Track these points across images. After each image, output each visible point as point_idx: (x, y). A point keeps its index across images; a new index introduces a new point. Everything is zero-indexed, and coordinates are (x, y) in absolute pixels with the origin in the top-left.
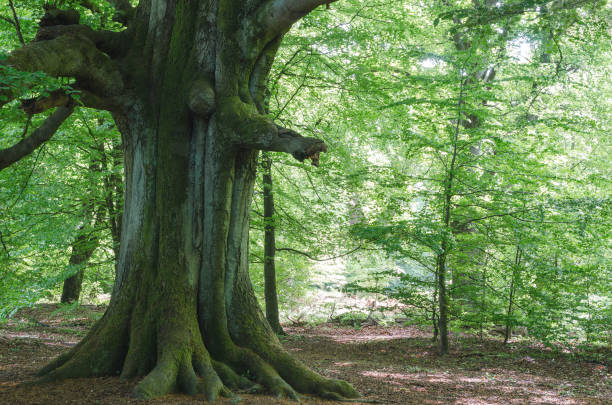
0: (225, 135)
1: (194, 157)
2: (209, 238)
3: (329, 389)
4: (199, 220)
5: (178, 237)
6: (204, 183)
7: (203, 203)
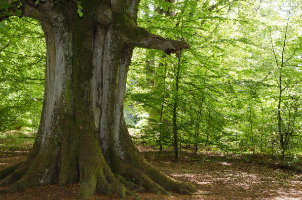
0: (119, 38)
1: (97, 51)
2: (106, 99)
3: (183, 188)
4: (100, 89)
5: (89, 99)
6: (102, 67)
7: (102, 79)
